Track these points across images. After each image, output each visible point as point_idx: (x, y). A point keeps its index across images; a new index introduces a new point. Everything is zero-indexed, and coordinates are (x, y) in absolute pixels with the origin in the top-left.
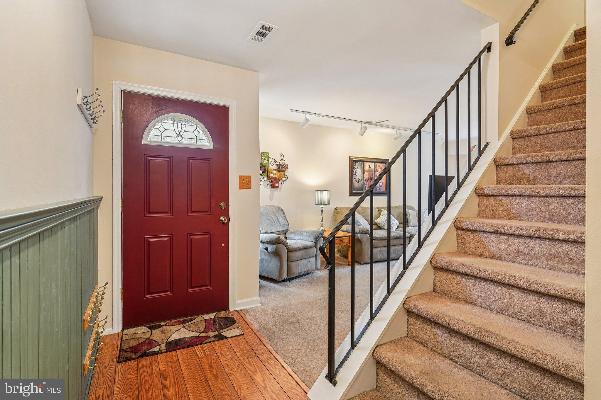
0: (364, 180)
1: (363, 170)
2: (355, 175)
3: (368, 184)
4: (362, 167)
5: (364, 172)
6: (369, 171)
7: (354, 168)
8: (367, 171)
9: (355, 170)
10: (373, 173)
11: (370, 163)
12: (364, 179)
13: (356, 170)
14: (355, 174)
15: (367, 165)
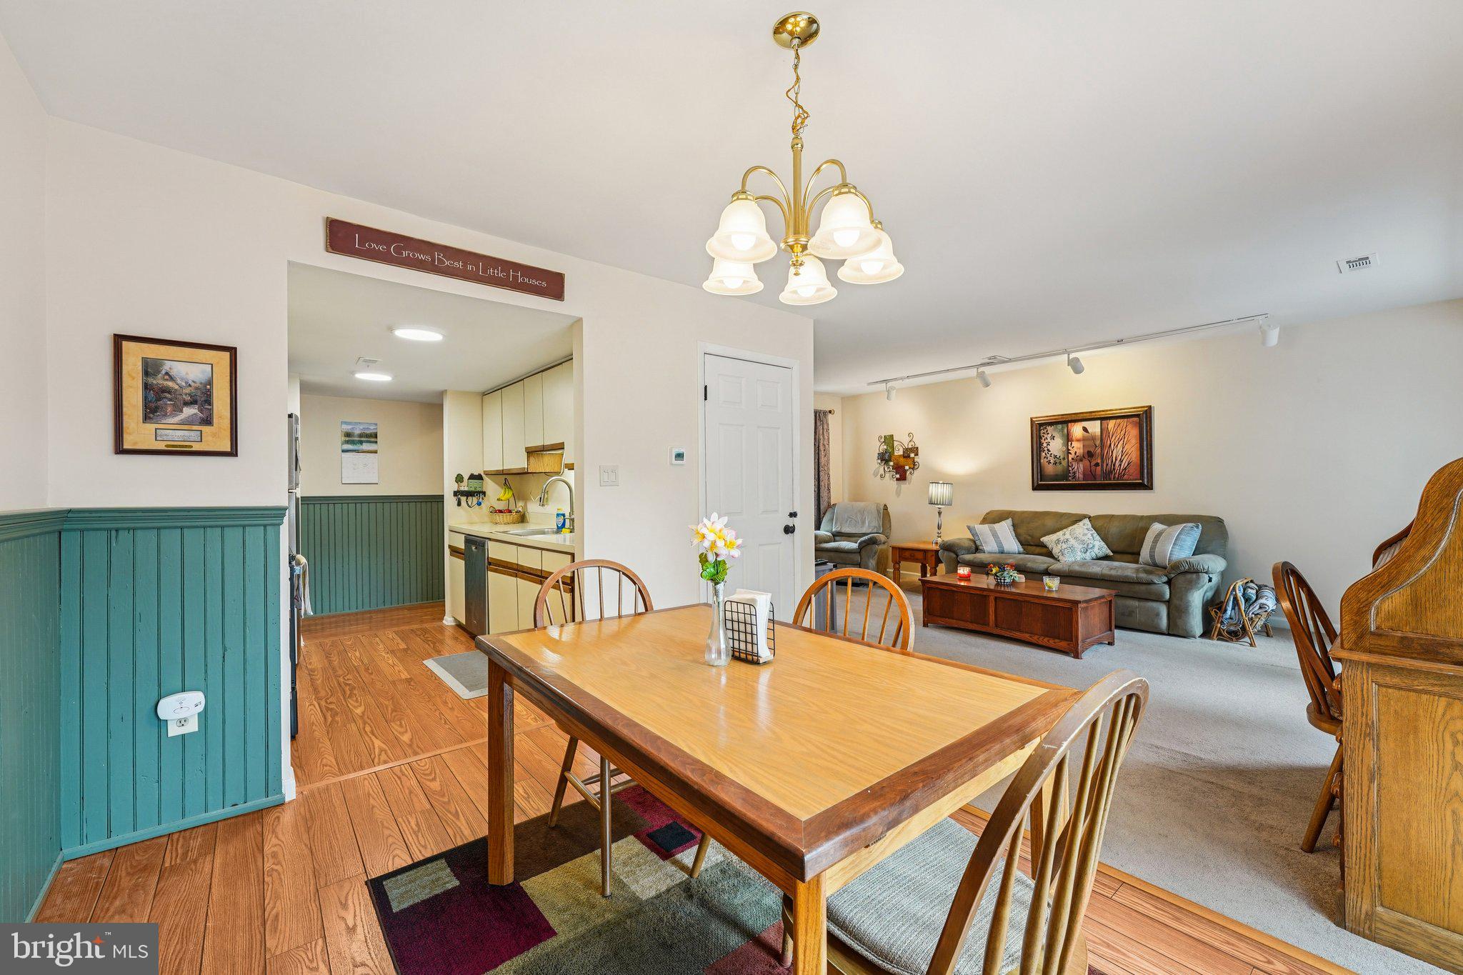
0: (1070, 459)
1: (1068, 439)
2: (1046, 451)
3: (1081, 465)
4: (1063, 435)
5: (1070, 443)
6: (1084, 439)
7: (1043, 438)
8: (1078, 440)
9: (1046, 441)
10: (1098, 443)
11: (1085, 424)
12: (1070, 457)
13: (1049, 440)
14: (1046, 449)
15: (1077, 430)
